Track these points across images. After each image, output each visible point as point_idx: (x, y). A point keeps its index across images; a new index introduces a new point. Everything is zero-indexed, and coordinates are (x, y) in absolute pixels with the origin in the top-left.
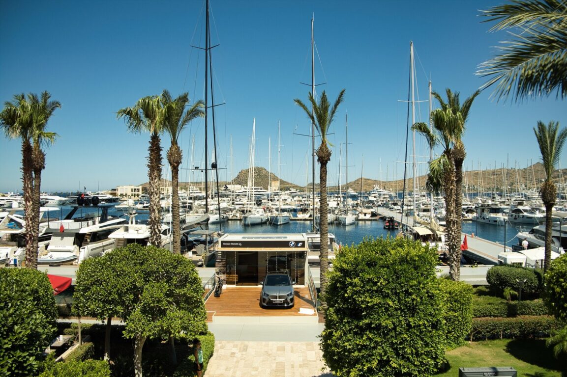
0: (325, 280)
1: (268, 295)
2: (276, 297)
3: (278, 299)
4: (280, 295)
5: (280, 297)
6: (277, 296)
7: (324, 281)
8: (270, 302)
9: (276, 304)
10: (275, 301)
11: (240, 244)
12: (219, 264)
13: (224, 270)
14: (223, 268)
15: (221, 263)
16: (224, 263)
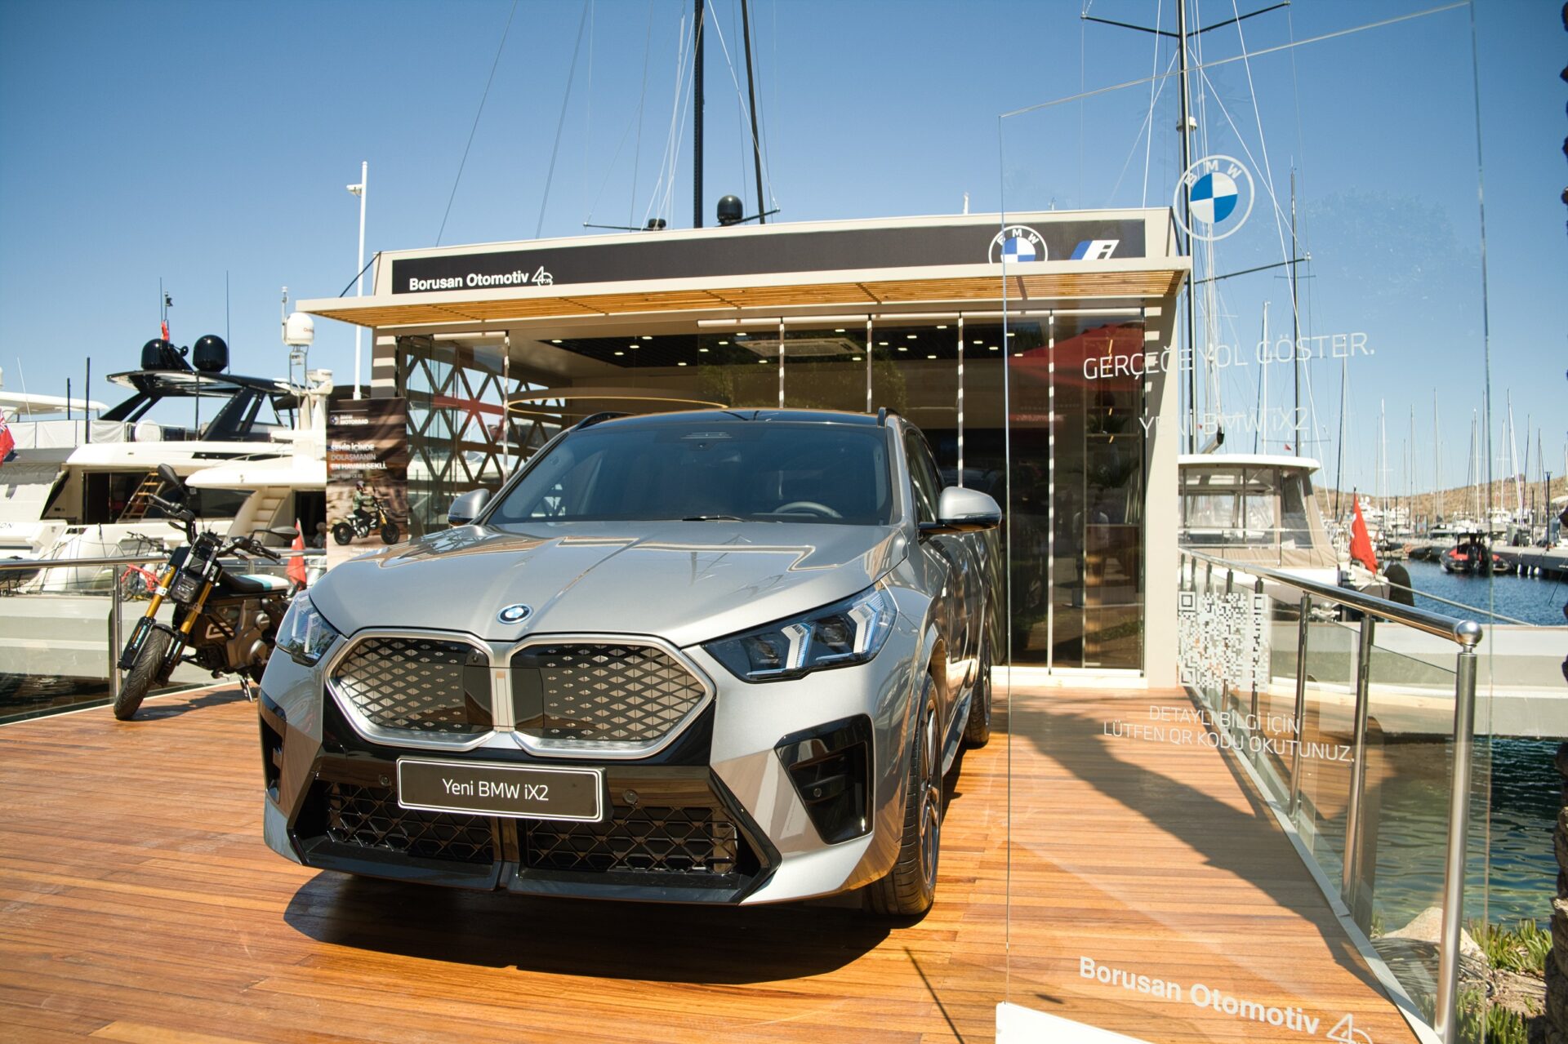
11: (540, 280)
12: (351, 452)
13: (396, 505)
14: (383, 489)
15: (369, 445)
16: (387, 444)
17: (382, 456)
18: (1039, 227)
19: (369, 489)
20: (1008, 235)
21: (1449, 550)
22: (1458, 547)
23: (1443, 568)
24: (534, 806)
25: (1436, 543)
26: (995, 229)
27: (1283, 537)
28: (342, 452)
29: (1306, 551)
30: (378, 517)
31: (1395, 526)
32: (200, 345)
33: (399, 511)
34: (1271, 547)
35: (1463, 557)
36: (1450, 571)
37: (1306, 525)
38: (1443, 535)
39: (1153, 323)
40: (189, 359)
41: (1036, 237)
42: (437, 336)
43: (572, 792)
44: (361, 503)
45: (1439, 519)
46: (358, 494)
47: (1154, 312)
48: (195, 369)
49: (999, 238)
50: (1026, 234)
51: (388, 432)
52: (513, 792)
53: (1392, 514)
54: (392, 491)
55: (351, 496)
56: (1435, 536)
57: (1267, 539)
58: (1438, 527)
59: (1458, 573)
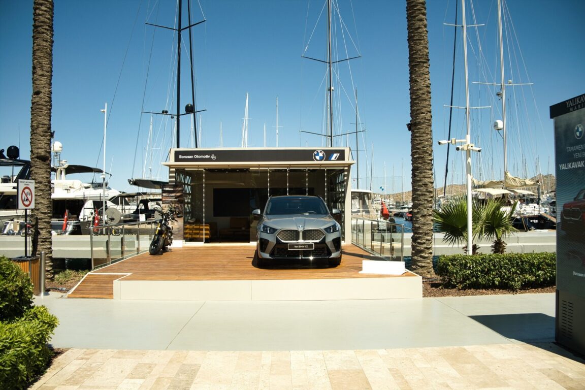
0: (426, 185)
1: (273, 230)
2: (295, 234)
3: (301, 241)
4: (307, 228)
5: (307, 234)
6: (297, 232)
7: (423, 189)
8: (280, 248)
9: (297, 253)
10: (292, 246)
11: (213, 157)
12: (168, 196)
13: (180, 209)
14: (177, 205)
15: (173, 195)
16: (178, 194)
17: (177, 197)
18: (323, 150)
19: (173, 205)
20: (317, 152)
21: (407, 213)
22: (409, 212)
23: (404, 219)
24: (306, 248)
25: (402, 211)
26: (314, 150)
27: (363, 211)
28: (166, 196)
29: (368, 215)
30: (176, 211)
31: (389, 205)
32: (10, 149)
33: (181, 210)
34: (359, 214)
35: (410, 215)
36: (407, 220)
37: (368, 208)
38: (405, 208)
39: (346, 171)
40: (5, 154)
41: (323, 152)
42: (186, 169)
43: (310, 246)
44: (171, 208)
45: (404, 203)
46: (170, 206)
47: (346, 168)
48: (7, 157)
49: (315, 153)
50: (321, 152)
51: (179, 191)
52: (303, 247)
53: (388, 201)
54: (179, 206)
55: (168, 206)
56: (402, 208)
57: (359, 211)
58: (403, 205)
59: (409, 220)
